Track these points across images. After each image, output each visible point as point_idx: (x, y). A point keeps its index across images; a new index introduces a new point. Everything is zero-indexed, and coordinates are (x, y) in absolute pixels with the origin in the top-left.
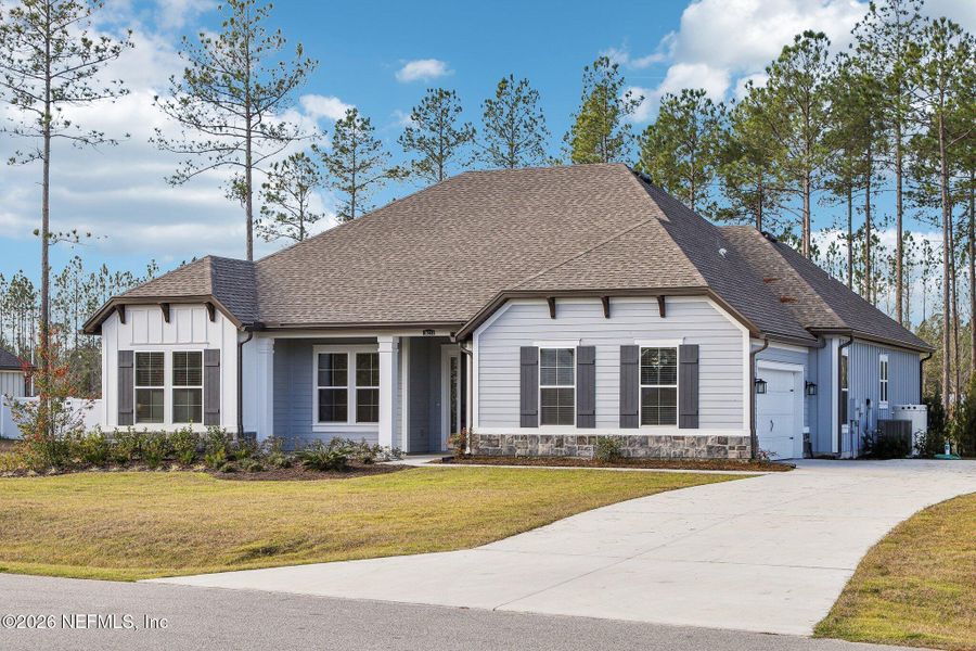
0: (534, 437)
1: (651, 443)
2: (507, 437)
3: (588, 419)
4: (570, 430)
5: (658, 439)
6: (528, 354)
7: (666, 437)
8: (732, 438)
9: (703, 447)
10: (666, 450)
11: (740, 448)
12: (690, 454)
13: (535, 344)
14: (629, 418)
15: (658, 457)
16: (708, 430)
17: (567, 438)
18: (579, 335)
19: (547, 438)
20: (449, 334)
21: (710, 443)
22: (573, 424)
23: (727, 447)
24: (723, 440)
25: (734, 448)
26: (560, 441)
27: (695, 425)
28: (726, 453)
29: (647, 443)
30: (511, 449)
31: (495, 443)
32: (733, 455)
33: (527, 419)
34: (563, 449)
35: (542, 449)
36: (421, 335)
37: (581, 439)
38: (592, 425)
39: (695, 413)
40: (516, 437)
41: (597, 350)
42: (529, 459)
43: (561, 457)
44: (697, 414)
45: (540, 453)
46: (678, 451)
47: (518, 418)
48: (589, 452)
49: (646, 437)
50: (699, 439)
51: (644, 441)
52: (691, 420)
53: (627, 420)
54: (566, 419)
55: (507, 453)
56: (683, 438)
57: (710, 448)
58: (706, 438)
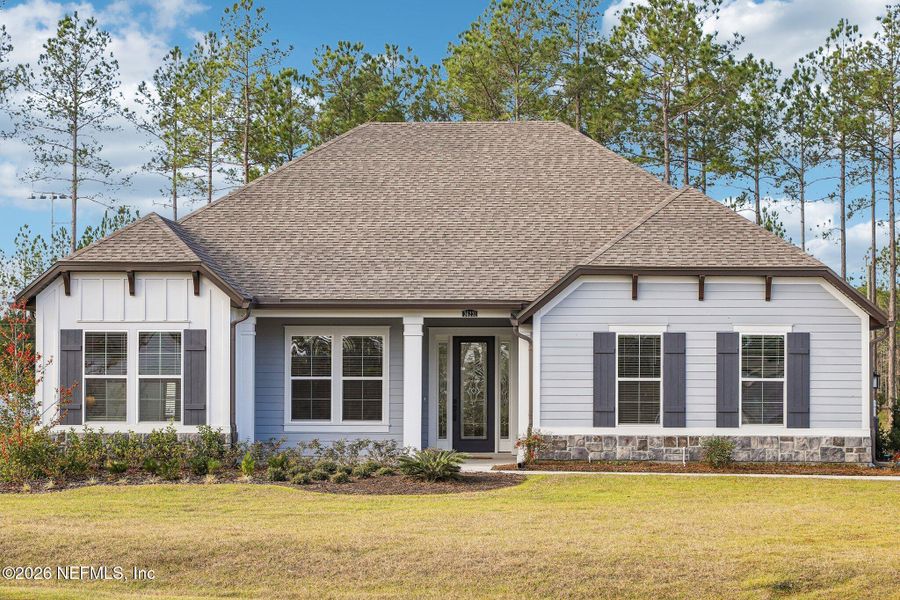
0: (610, 438)
1: (754, 445)
2: (577, 439)
3: (677, 417)
4: (656, 431)
5: (763, 440)
6: (602, 340)
7: (772, 437)
8: (850, 439)
9: (816, 449)
10: (771, 452)
11: (859, 450)
12: (800, 457)
13: (611, 329)
14: (727, 416)
15: (762, 461)
16: (822, 430)
17: (652, 438)
18: (666, 320)
19: (628, 440)
20: (508, 316)
21: (824, 444)
22: (658, 422)
23: (844, 449)
24: (839, 442)
25: (851, 450)
26: (644, 443)
27: (806, 424)
28: (843, 456)
29: (749, 445)
30: (582, 452)
31: (562, 445)
32: (851, 458)
33: (601, 417)
34: (647, 452)
35: (620, 452)
36: (460, 316)
37: (669, 440)
38: (682, 424)
39: (805, 410)
40: (588, 438)
41: (688, 337)
42: (606, 464)
43: (647, 461)
44: (809, 412)
45: (618, 456)
46: (786, 454)
47: (591, 415)
48: (680, 455)
49: (749, 439)
50: (811, 440)
51: (746, 443)
52: (801, 418)
53: (725, 417)
54: (650, 417)
55: (577, 456)
56: (792, 439)
57: (824, 450)
58: (819, 439)
